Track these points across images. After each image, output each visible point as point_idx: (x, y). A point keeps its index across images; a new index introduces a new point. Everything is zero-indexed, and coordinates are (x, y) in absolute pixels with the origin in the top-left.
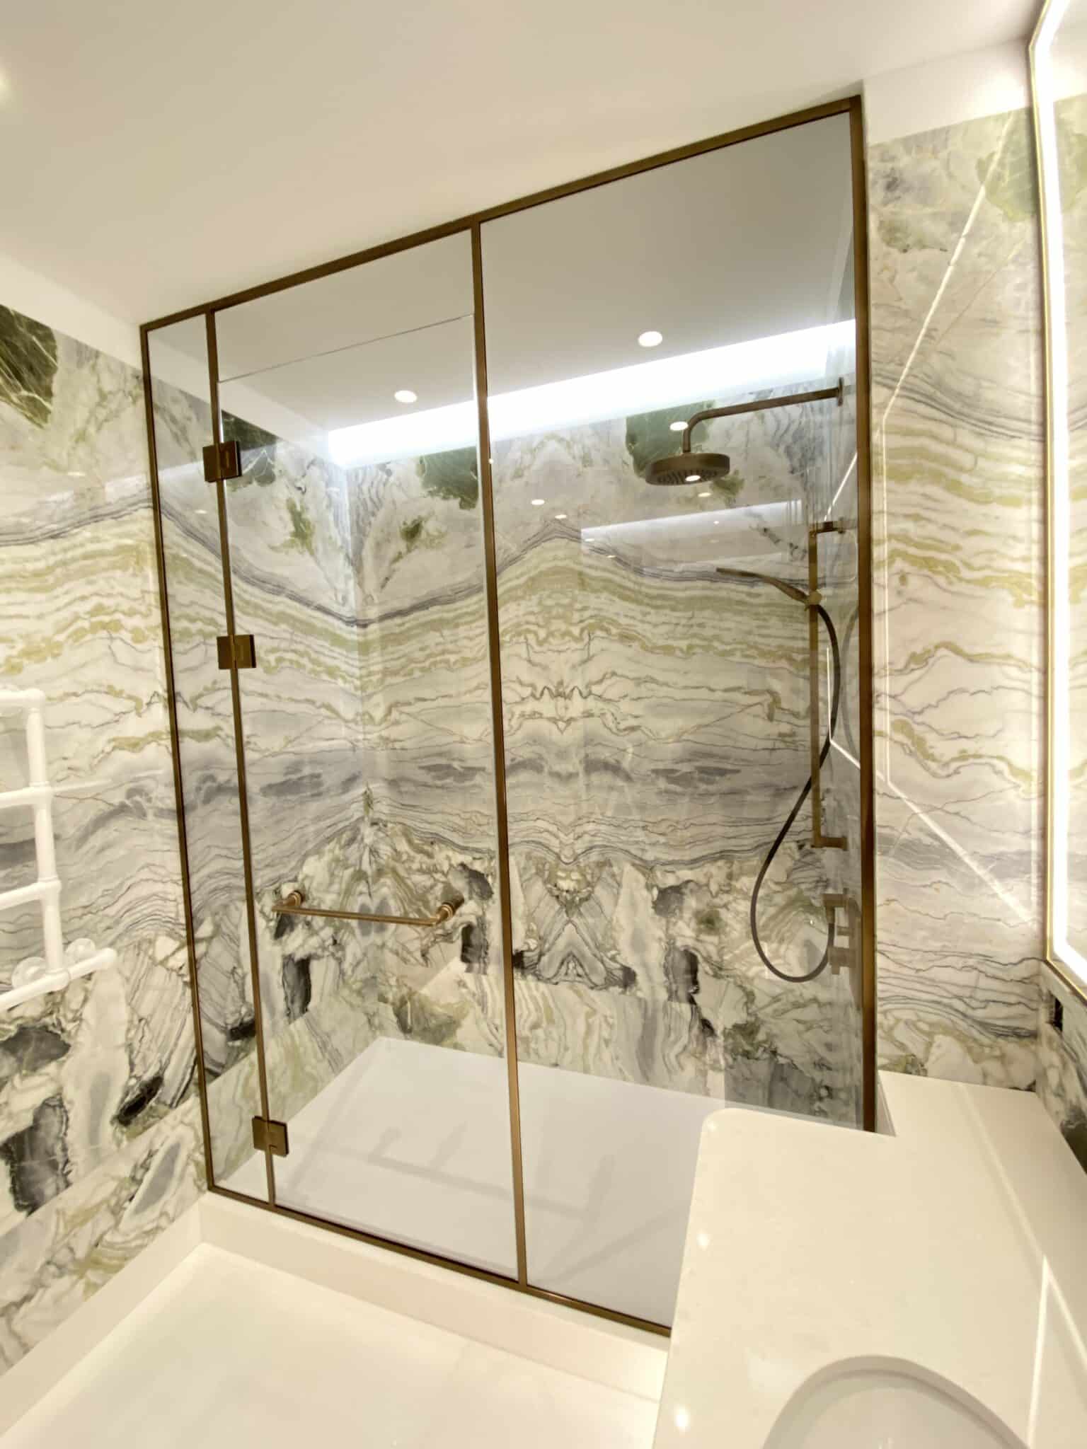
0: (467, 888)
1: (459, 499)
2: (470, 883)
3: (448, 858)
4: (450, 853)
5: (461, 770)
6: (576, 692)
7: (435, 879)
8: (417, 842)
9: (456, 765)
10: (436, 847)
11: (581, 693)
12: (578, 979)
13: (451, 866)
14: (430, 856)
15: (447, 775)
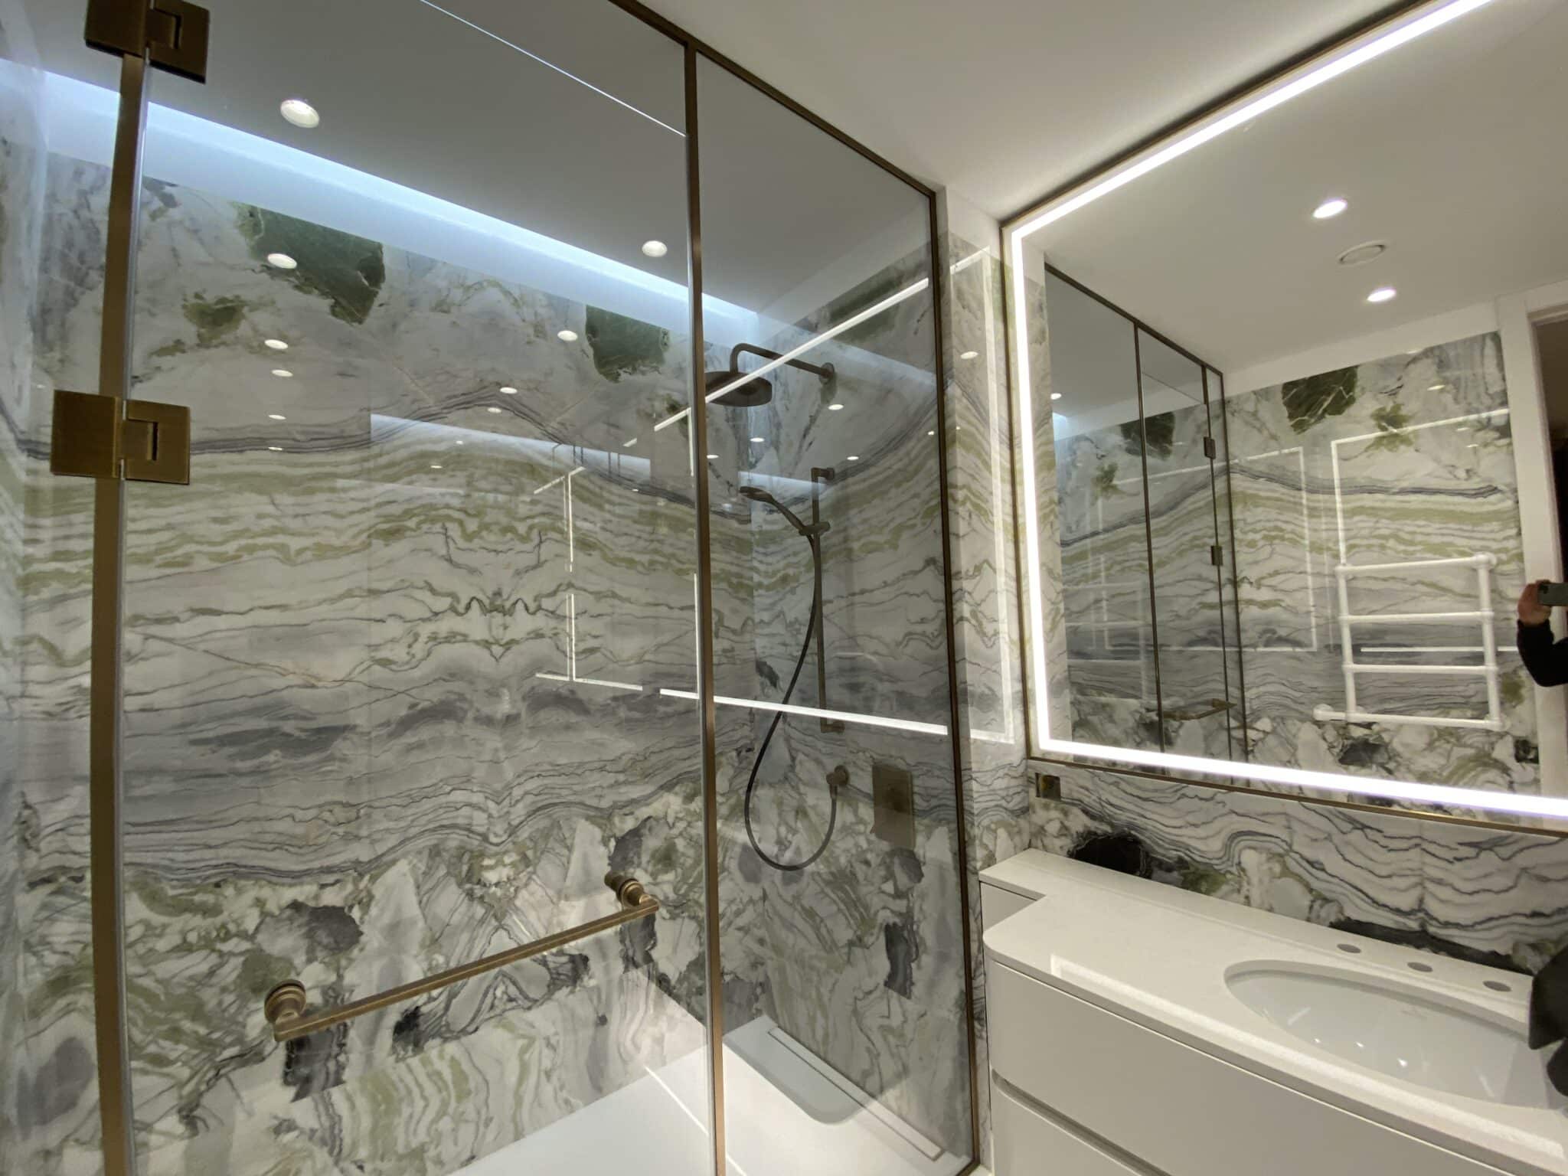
0: (304, 944)
1: (331, 301)
2: (310, 935)
3: (259, 903)
4: (266, 892)
5: (303, 735)
6: (520, 606)
7: (221, 954)
8: (171, 892)
9: (289, 727)
10: (229, 891)
11: (527, 608)
12: (510, 1005)
13: (264, 914)
14: (208, 911)
15: (265, 750)
